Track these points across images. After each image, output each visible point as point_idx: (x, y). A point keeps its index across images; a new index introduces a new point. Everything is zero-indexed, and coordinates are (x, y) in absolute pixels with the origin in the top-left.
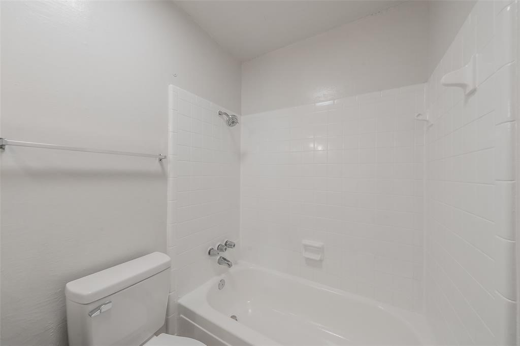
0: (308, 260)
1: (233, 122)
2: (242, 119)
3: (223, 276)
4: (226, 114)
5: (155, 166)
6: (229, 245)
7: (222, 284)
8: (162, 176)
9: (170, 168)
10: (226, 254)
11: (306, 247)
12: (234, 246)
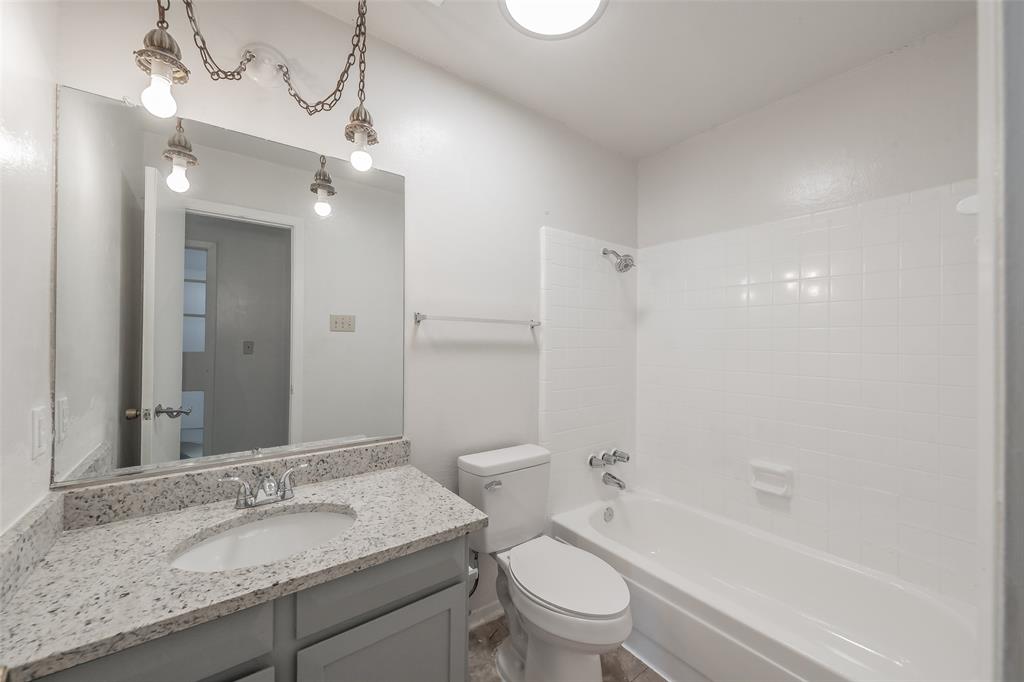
0: (761, 494)
1: (626, 264)
2: (640, 255)
3: (611, 504)
4: (614, 252)
5: (525, 335)
6: (618, 457)
7: (609, 515)
8: (533, 348)
9: (542, 336)
10: (614, 470)
11: (759, 473)
12: (628, 459)
